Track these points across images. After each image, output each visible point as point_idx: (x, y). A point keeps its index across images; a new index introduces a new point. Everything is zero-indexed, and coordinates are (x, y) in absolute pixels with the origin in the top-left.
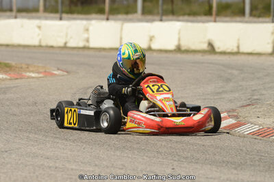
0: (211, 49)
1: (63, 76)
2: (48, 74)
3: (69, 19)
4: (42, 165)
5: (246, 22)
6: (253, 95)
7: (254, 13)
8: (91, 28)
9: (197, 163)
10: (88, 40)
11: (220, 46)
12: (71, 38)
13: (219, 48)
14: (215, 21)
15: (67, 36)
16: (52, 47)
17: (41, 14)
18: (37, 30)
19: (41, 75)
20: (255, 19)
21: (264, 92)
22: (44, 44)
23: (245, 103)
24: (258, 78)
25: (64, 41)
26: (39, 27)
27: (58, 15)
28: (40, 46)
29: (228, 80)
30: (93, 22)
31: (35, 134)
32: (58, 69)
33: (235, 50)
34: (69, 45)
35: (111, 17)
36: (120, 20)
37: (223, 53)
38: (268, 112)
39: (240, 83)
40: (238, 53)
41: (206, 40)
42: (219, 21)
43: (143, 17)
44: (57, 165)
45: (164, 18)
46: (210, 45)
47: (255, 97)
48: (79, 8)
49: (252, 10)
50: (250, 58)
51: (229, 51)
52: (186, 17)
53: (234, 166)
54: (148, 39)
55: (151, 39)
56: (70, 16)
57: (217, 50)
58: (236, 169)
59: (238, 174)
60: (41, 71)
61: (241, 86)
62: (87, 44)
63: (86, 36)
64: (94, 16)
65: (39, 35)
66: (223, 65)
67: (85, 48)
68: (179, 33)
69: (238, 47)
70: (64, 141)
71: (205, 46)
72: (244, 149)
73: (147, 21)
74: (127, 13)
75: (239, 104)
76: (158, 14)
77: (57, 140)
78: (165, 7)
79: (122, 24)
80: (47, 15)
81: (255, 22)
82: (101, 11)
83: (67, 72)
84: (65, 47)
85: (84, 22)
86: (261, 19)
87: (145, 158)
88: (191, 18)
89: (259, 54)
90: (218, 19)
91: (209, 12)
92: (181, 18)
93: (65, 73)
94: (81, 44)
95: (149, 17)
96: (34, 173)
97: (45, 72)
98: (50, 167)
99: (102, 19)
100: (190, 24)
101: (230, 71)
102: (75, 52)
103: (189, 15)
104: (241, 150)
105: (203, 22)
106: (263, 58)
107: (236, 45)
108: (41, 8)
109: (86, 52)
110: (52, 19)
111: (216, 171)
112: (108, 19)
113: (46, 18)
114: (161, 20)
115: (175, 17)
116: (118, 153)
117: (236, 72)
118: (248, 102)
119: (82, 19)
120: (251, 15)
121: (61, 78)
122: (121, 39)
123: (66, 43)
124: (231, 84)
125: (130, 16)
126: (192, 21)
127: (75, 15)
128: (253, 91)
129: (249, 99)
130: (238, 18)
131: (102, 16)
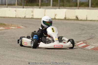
0: (77, 19)
1: (24, 28)
2: (19, 27)
3: (26, 8)
4: (16, 60)
5: (90, 9)
7: (92, 6)
8: (34, 11)
9: (72, 59)
10: (33, 15)
12: (27, 14)
13: (80, 18)
14: (78, 9)
15: (25, 14)
16: (20, 18)
17: (16, 6)
18: (15, 12)
19: (16, 28)
21: (96, 34)
22: (17, 17)
23: (89, 38)
24: (94, 29)
25: (24, 16)
26: (16, 11)
27: (22, 7)
28: (16, 17)
29: (83, 30)
30: (35, 9)
31: (14, 49)
32: (22, 26)
33: (86, 19)
34: (26, 17)
35: (41, 7)
36: (44, 8)
37: (81, 20)
40: (87, 20)
41: (75, 15)
43: (53, 7)
44: (22, 60)
45: (60, 8)
46: (77, 17)
47: (93, 36)
48: (30, 4)
49: (91, 5)
50: (91, 22)
51: (83, 19)
52: (68, 7)
53: (85, 60)
54: (54, 15)
55: (56, 15)
56: (27, 7)
57: (79, 19)
58: (86, 61)
59: (86, 63)
60: (16, 26)
61: (87, 32)
62: (33, 17)
63: (32, 14)
64: (35, 7)
65: (15, 13)
66: (81, 25)
67: (32, 18)
68: (66, 13)
69: (87, 18)
70: (24, 52)
71: (75, 18)
73: (54, 9)
75: (87, 38)
76: (58, 6)
77: (21, 51)
78: (60, 4)
79: (45, 10)
80: (18, 6)
81: (93, 9)
82: (38, 5)
84: (25, 18)
85: (32, 9)
86: (95, 8)
87: (53, 57)
88: (70, 8)
89: (94, 21)
90: (79, 8)
91: (76, 6)
92: (66, 8)
93: (25, 27)
94: (30, 17)
95: (55, 7)
96: (14, 63)
97: (18, 27)
98: (19, 61)
99: (38, 8)
100: (69, 10)
101: (84, 27)
102: (28, 20)
103: (69, 6)
104: (88, 55)
105: (74, 9)
106: (95, 22)
107: (86, 17)
108: (16, 4)
109: (32, 20)
110: (20, 8)
111: (79, 62)
112: (40, 8)
113: (18, 8)
114: (59, 8)
115: (64, 7)
116: (44, 56)
117: (86, 27)
118: (90, 38)
119: (31, 8)
120: (91, 7)
121: (23, 29)
122: (45, 15)
123: (25, 17)
124: (84, 31)
125: (48, 7)
126: (70, 9)
127: (28, 7)
128: (92, 34)
129: (90, 37)
130: (87, 8)
131: (38, 7)
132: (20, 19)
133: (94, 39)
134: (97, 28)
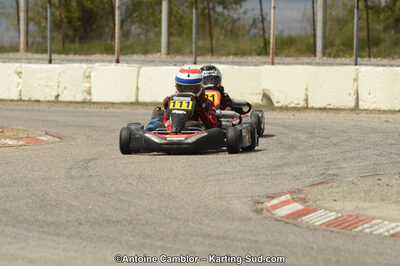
0: (268, 102)
1: (53, 143)
2: (31, 140)
3: (62, 62)
5: (318, 64)
6: (328, 169)
7: (328, 50)
8: (93, 74)
10: (89, 93)
11: (279, 99)
12: (65, 88)
13: (278, 102)
14: (273, 63)
15: (59, 86)
16: (38, 101)
17: (22, 54)
18: (16, 77)
19: (21, 142)
20: (331, 60)
21: (343, 165)
22: (25, 97)
23: (316, 180)
25: (55, 94)
26: (19, 73)
27: (45, 56)
28: (20, 100)
29: (292, 148)
30: (97, 65)
31: (14, 226)
32: (46, 134)
33: (302, 104)
34: (62, 98)
35: (122, 58)
36: (135, 62)
37: (285, 109)
38: (350, 193)
39: (310, 152)
40: (306, 108)
41: (260, 90)
42: (279, 64)
43: (169, 58)
45: (199, 59)
46: (266, 97)
47: (331, 172)
48: (77, 45)
49: (325, 47)
50: (324, 114)
51: (292, 105)
52: (231, 58)
56: (64, 57)
57: (276, 105)
60: (21, 136)
61: (310, 156)
62: (88, 98)
63: (87, 85)
64: (98, 56)
65: (18, 84)
66: (285, 127)
67: (84, 102)
69: (306, 100)
70: (55, 238)
71: (258, 100)
72: (315, 246)
73: (175, 64)
74: (146, 52)
75: (308, 182)
76: (190, 54)
77: (44, 236)
78: (200, 43)
79: (140, 68)
80: (29, 55)
81: (331, 64)
82: (109, 50)
83: (59, 138)
84: (57, 101)
85: (84, 66)
86: (338, 60)
88: (237, 59)
89: (337, 110)
90: (276, 60)
91: (264, 51)
92: (224, 59)
93: (56, 139)
94: (80, 98)
95: (178, 58)
97: (28, 137)
99: (111, 61)
100: (236, 68)
101: (294, 135)
102: (71, 108)
103: (235, 54)
104: (311, 247)
105: (256, 65)
106: (342, 115)
107: (304, 97)
108: (22, 46)
109: (86, 109)
110: (38, 61)
112: (118, 61)
113: (29, 61)
114: (195, 62)
115: (214, 58)
117: (303, 137)
118: (321, 179)
119: (81, 61)
120: (324, 54)
121: (51, 146)
122: (138, 88)
123: (57, 96)
124: (295, 154)
125: (150, 57)
126: (240, 64)
127: (71, 57)
128: (328, 162)
129: (322, 174)
130: (306, 59)
131: (110, 57)
132: (36, 107)
133: (335, 184)
134: (346, 141)
